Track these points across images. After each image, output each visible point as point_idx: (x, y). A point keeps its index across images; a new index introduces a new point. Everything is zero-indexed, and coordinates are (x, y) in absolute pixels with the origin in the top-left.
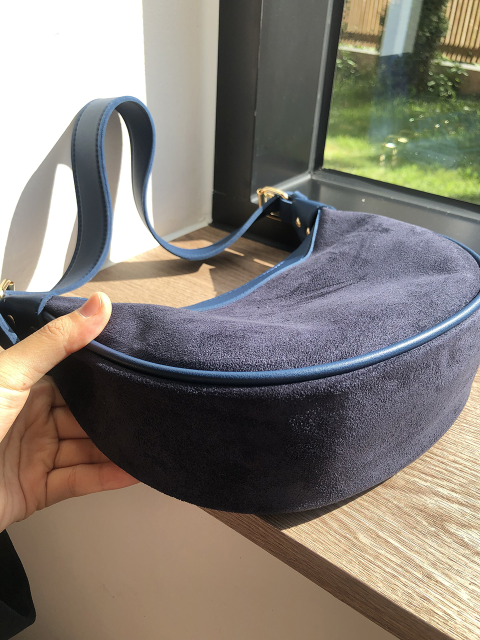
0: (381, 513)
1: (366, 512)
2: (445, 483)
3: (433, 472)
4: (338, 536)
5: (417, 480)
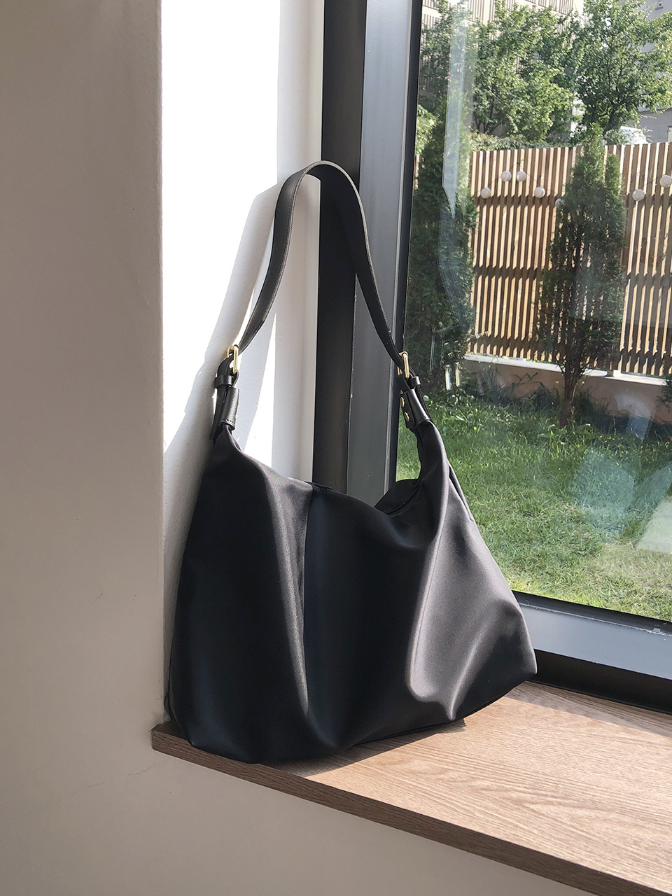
2: (520, 785)
3: (513, 780)
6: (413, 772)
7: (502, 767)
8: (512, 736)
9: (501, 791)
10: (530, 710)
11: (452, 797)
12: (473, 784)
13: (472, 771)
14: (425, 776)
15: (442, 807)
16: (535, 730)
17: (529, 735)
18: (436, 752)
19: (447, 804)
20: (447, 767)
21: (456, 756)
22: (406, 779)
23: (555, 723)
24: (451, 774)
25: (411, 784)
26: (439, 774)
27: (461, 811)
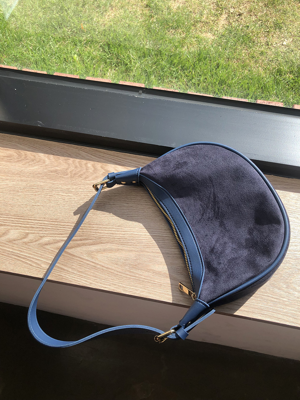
0: (47, 255)
1: (43, 256)
4: (36, 268)
5: (57, 238)
6: (10, 241)
7: (56, 223)
8: (63, 195)
9: (55, 243)
10: (73, 171)
11: (31, 256)
12: (41, 241)
13: (41, 231)
14: (16, 242)
15: (25, 265)
16: (75, 187)
17: (71, 192)
18: (23, 220)
19: (27, 262)
20: (27, 231)
21: (33, 221)
22: (6, 247)
23: (86, 178)
24: (31, 237)
25: (9, 251)
26: (24, 238)
27: (34, 265)
